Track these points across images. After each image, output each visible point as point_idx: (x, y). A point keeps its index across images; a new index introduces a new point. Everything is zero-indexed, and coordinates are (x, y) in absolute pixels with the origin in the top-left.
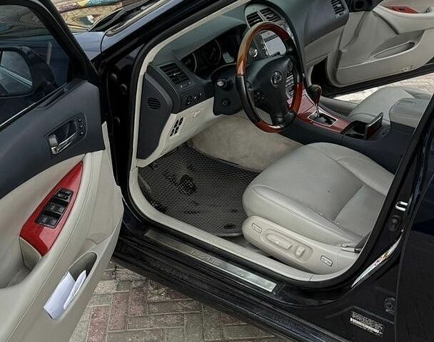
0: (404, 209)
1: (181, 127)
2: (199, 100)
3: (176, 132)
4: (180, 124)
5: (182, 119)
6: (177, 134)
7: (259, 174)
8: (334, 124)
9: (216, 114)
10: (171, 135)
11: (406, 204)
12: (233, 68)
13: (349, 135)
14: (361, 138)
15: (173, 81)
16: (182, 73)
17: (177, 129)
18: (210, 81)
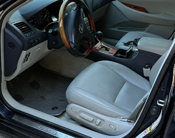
0: (162, 105)
1: (29, 57)
2: (39, 42)
3: (27, 61)
4: (29, 56)
5: (30, 53)
6: (28, 62)
7: (74, 79)
8: (110, 51)
9: (49, 49)
10: (24, 62)
11: (163, 101)
12: (57, 24)
13: (117, 56)
14: (124, 57)
15: (23, 32)
16: (28, 27)
17: (27, 59)
18: (45, 31)
